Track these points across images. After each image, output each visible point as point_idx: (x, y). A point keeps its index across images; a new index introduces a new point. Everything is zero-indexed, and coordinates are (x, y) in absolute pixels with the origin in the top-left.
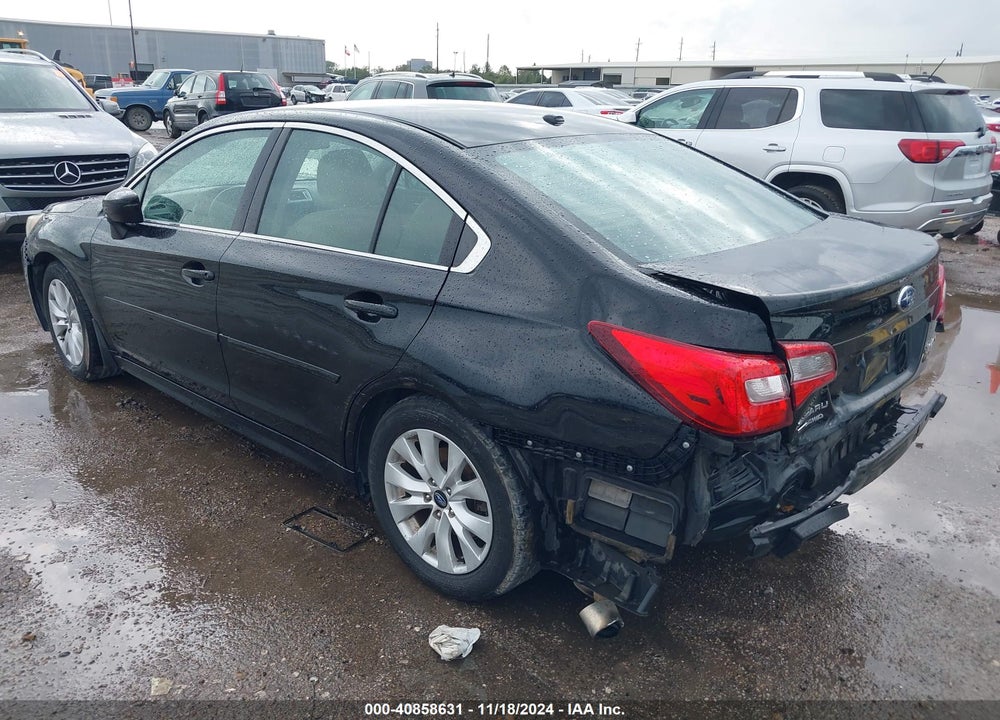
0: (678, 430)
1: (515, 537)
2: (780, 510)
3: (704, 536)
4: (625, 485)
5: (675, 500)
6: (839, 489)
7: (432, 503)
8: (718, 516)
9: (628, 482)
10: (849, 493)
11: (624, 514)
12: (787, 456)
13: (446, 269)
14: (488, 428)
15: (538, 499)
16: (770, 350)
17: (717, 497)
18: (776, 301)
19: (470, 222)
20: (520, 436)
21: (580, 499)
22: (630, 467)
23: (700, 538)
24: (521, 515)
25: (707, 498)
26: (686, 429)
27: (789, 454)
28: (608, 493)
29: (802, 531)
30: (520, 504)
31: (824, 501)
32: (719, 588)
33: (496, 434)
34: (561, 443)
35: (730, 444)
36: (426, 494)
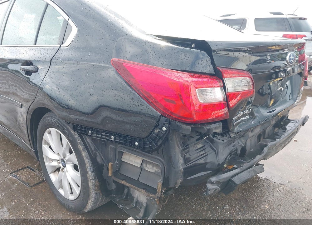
0: (159, 120)
1: (89, 183)
2: (226, 168)
3: (181, 183)
4: (138, 154)
5: (162, 162)
6: (258, 157)
7: (61, 165)
8: (188, 172)
9: (140, 153)
10: (265, 159)
11: (139, 170)
12: (230, 139)
13: (59, 46)
14: (71, 125)
15: (100, 162)
16: (213, 72)
17: (186, 160)
18: (216, 44)
19: (70, 22)
20: (85, 128)
21: (117, 162)
22: (137, 143)
23: (179, 184)
24: (92, 172)
25: (181, 161)
26: (163, 119)
27: (230, 137)
28: (131, 159)
29: (236, 180)
30: (91, 166)
31: (250, 163)
32: (202, 206)
33: (75, 128)
34: (104, 131)
35: (189, 128)
36: (58, 160)
